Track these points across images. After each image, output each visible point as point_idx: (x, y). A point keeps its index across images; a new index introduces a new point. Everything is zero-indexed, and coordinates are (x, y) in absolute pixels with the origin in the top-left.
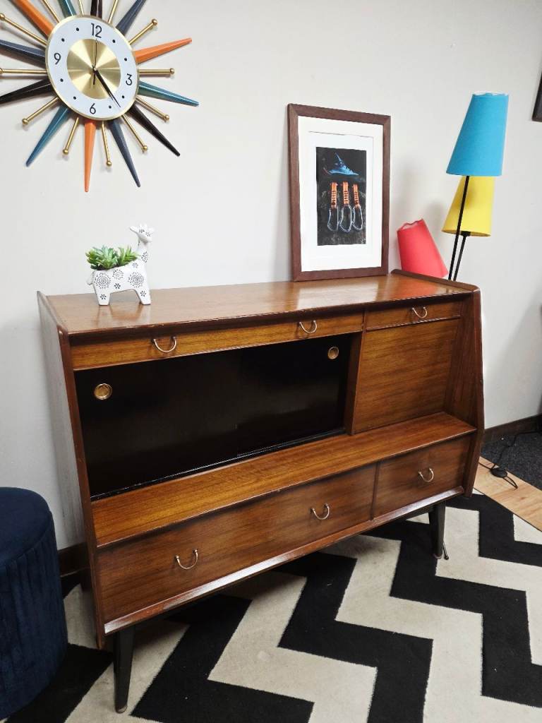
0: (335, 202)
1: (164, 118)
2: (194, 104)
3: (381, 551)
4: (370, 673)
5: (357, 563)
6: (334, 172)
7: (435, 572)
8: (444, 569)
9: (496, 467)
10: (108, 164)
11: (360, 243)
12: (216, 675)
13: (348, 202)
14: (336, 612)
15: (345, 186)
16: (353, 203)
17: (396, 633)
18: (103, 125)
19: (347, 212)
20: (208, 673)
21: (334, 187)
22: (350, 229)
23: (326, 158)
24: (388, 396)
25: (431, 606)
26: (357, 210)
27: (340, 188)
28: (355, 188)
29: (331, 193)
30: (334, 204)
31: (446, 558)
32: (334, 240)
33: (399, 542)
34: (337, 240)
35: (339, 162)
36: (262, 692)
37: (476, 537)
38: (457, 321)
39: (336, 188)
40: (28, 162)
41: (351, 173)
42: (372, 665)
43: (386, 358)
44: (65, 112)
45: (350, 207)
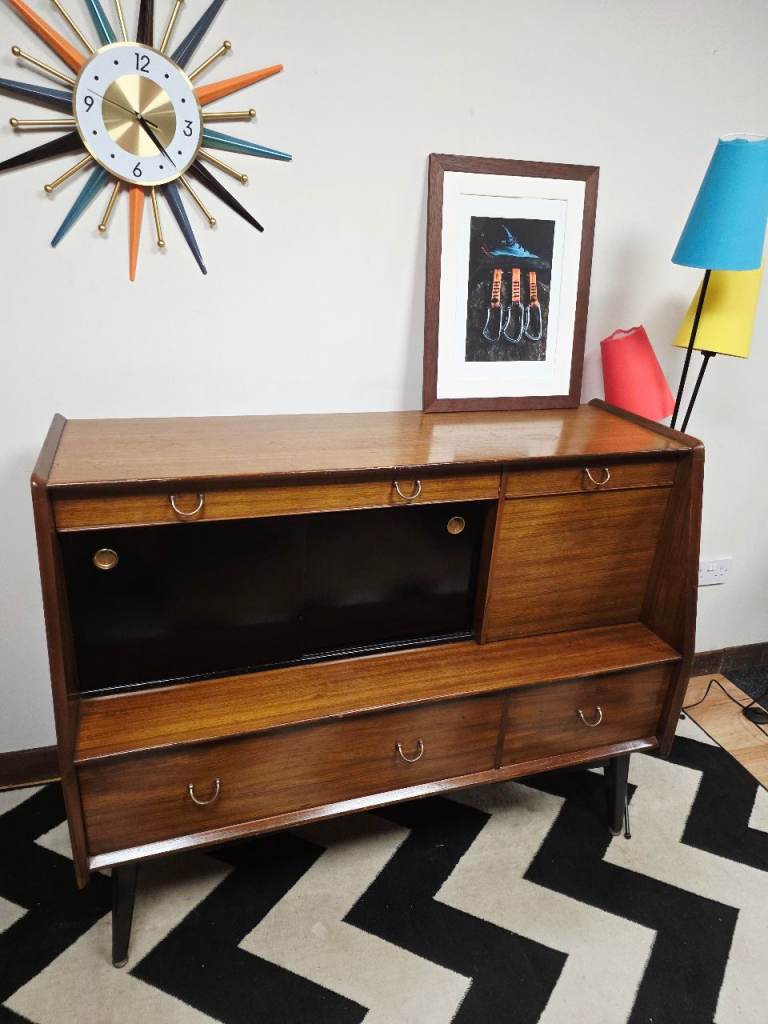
0: (499, 298)
1: (242, 180)
2: (286, 158)
3: (532, 809)
4: (459, 985)
5: (490, 821)
6: (498, 253)
7: (603, 855)
8: (617, 853)
9: (756, 705)
10: (159, 244)
11: (536, 359)
12: (249, 944)
13: (519, 299)
14: (438, 887)
15: (516, 275)
16: (527, 300)
17: (516, 935)
18: (153, 192)
19: (517, 312)
20: (242, 937)
21: (498, 275)
22: (520, 337)
23: (487, 233)
24: (544, 593)
25: (582, 905)
26: (534, 310)
27: (507, 278)
28: (533, 278)
29: (491, 285)
30: (495, 301)
31: (628, 836)
32: (492, 355)
33: (562, 800)
34: (496, 353)
35: (507, 238)
36: (304, 980)
37: (686, 811)
38: (668, 490)
39: (500, 278)
40: (55, 243)
41: (527, 254)
42: (466, 974)
43: (540, 539)
44: (102, 176)
45: (521, 306)
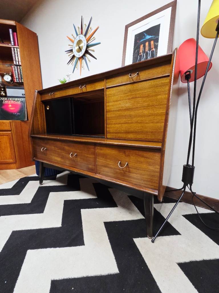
0: (142, 52)
1: (93, 51)
2: (100, 43)
5: (115, 208)
6: (142, 40)
7: (136, 238)
8: (141, 241)
13: (147, 50)
14: (85, 209)
15: (147, 44)
16: (150, 49)
19: (147, 54)
23: (139, 37)
29: (140, 49)
31: (153, 241)
33: (143, 218)
35: (145, 35)
39: (142, 47)
40: (73, 72)
41: (151, 37)
45: (148, 52)
